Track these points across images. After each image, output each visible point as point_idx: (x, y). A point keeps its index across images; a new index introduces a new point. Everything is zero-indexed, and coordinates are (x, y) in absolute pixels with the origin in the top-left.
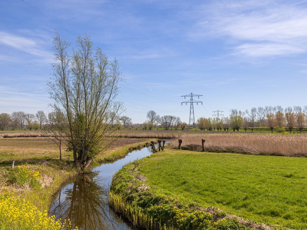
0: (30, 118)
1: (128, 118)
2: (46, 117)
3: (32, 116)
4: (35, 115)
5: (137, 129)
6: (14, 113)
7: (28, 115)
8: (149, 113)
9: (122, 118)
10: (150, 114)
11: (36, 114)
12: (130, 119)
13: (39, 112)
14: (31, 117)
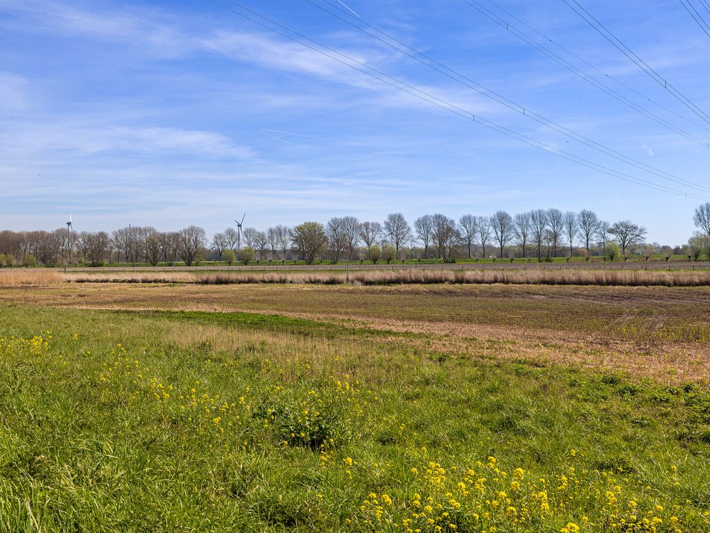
0: (371, 234)
1: (635, 228)
2: (409, 229)
3: (376, 227)
4: (383, 225)
5: (667, 258)
6: (332, 221)
7: (367, 225)
8: (702, 211)
9: (617, 226)
10: (705, 212)
11: (385, 223)
12: (641, 231)
13: (392, 218)
14: (373, 231)
